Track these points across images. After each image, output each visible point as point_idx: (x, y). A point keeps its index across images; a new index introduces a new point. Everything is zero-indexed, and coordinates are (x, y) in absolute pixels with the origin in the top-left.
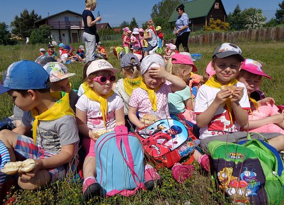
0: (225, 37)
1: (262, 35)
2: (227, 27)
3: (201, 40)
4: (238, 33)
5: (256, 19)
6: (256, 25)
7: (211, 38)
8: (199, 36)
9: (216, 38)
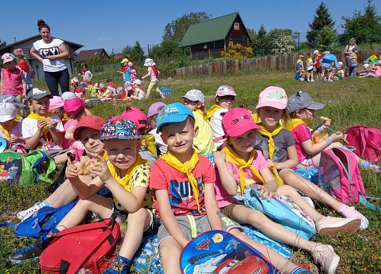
0: (240, 65)
1: (283, 62)
2: (249, 53)
3: (210, 69)
4: (255, 60)
5: (283, 43)
6: (284, 49)
7: (223, 67)
8: (207, 65)
9: (228, 67)
